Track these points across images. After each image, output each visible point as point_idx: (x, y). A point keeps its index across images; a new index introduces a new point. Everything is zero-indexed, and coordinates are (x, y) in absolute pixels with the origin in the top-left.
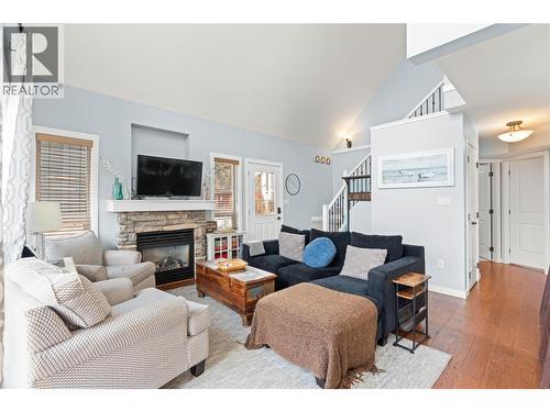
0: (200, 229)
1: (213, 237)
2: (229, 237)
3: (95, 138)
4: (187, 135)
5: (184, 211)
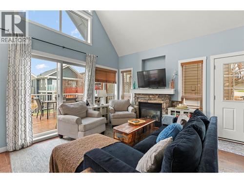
0: (165, 104)
1: (170, 109)
2: (182, 112)
3: (132, 69)
4: (165, 56)
5: (156, 94)
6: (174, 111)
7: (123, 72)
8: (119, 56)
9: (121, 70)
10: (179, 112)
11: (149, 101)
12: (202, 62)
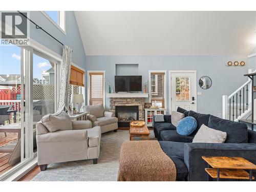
0: (141, 106)
1: (146, 110)
2: (156, 111)
3: (104, 72)
4: (138, 65)
5: (134, 98)
6: (150, 112)
7: (91, 74)
8: (86, 55)
9: (89, 72)
10: (154, 112)
11: (127, 105)
12: (164, 74)
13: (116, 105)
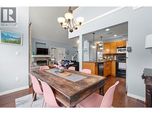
0: (48, 60)
1: (50, 62)
5: (45, 57)
13: (37, 60)
